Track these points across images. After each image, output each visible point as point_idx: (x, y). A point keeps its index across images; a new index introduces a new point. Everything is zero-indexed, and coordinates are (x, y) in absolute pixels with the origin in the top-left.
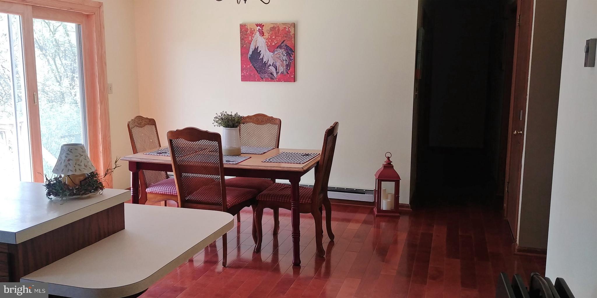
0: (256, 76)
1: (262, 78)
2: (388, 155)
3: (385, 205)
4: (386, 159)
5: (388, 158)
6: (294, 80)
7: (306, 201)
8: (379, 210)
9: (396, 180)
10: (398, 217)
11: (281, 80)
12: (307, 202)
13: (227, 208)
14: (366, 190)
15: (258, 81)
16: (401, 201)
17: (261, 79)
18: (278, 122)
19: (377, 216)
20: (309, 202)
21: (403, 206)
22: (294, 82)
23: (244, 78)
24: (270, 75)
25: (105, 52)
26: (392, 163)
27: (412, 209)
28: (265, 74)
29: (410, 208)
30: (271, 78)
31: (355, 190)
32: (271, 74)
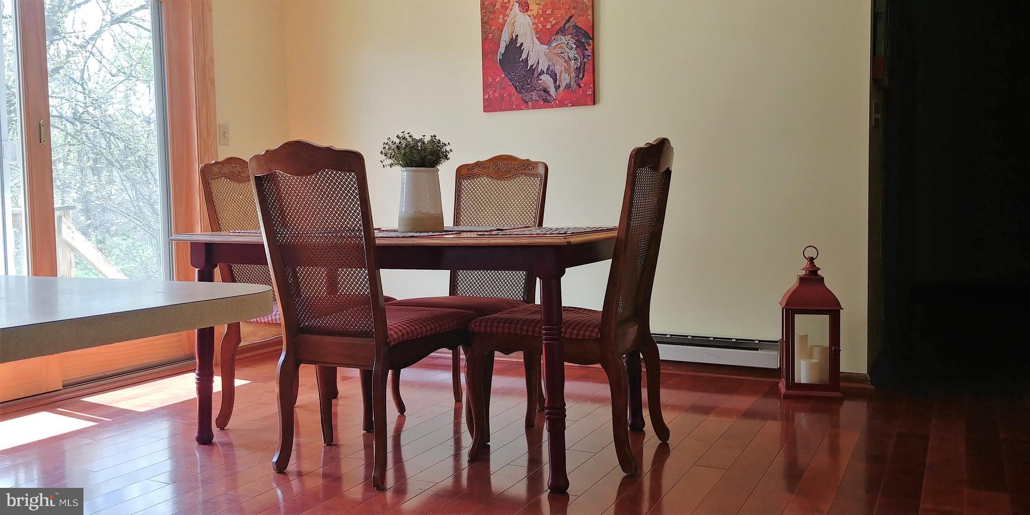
0: (514, 99)
1: (526, 102)
2: (811, 253)
3: (803, 373)
4: (805, 263)
5: (811, 260)
6: (594, 100)
7: (588, 333)
8: (792, 384)
9: (832, 309)
10: (840, 401)
11: (566, 102)
12: (590, 336)
13: (388, 344)
14: (760, 341)
15: (519, 108)
16: (845, 367)
17: (524, 105)
18: (541, 171)
19: (786, 397)
20: (594, 335)
21: (851, 378)
22: (594, 104)
23: (490, 106)
24: (543, 93)
25: (212, 59)
26: (819, 272)
27: (873, 385)
28: (532, 93)
29: (870, 383)
30: (545, 101)
31: (735, 340)
32: (546, 91)
